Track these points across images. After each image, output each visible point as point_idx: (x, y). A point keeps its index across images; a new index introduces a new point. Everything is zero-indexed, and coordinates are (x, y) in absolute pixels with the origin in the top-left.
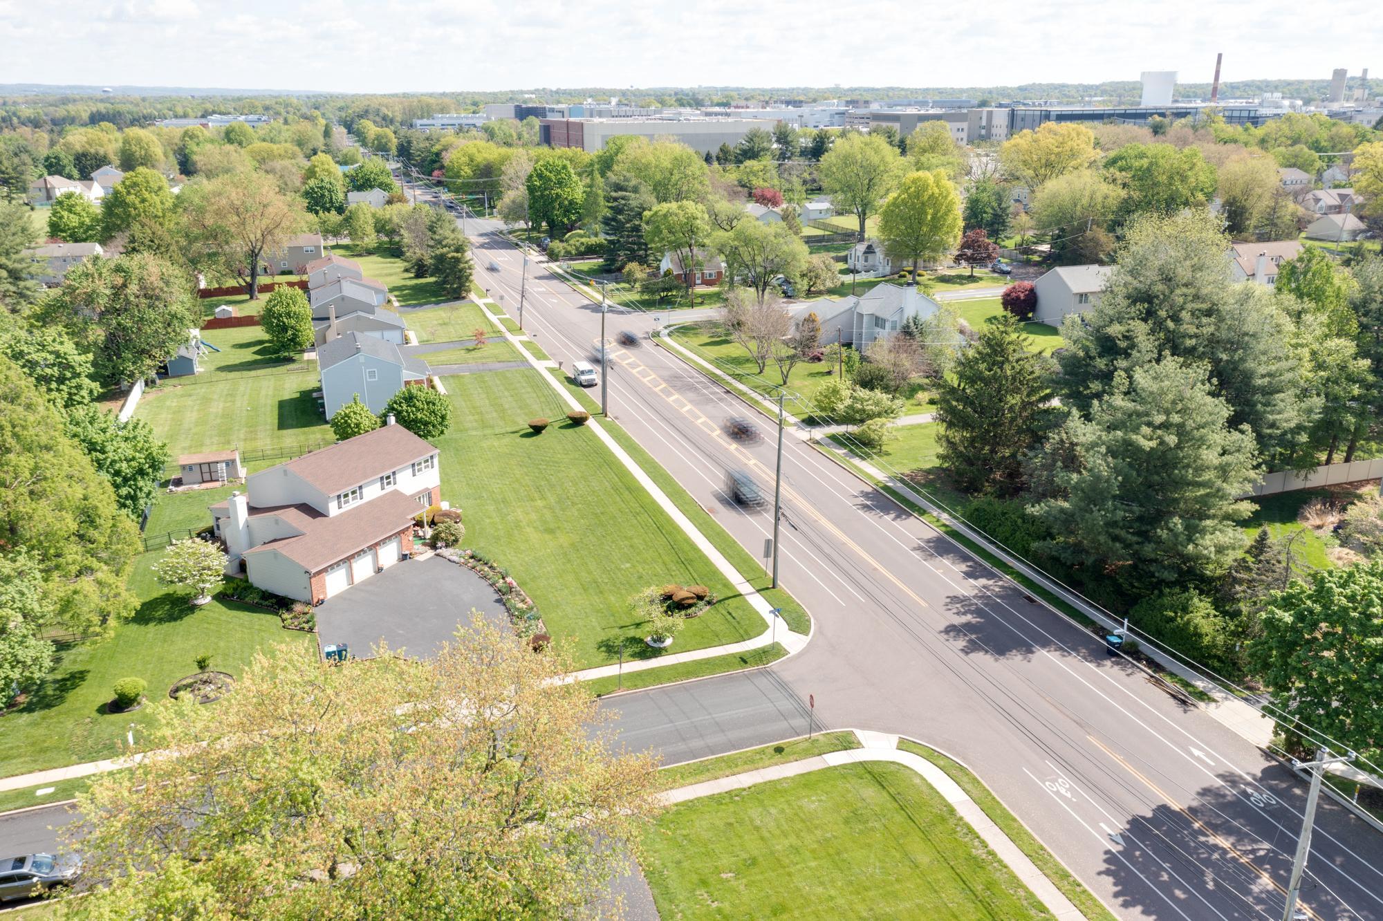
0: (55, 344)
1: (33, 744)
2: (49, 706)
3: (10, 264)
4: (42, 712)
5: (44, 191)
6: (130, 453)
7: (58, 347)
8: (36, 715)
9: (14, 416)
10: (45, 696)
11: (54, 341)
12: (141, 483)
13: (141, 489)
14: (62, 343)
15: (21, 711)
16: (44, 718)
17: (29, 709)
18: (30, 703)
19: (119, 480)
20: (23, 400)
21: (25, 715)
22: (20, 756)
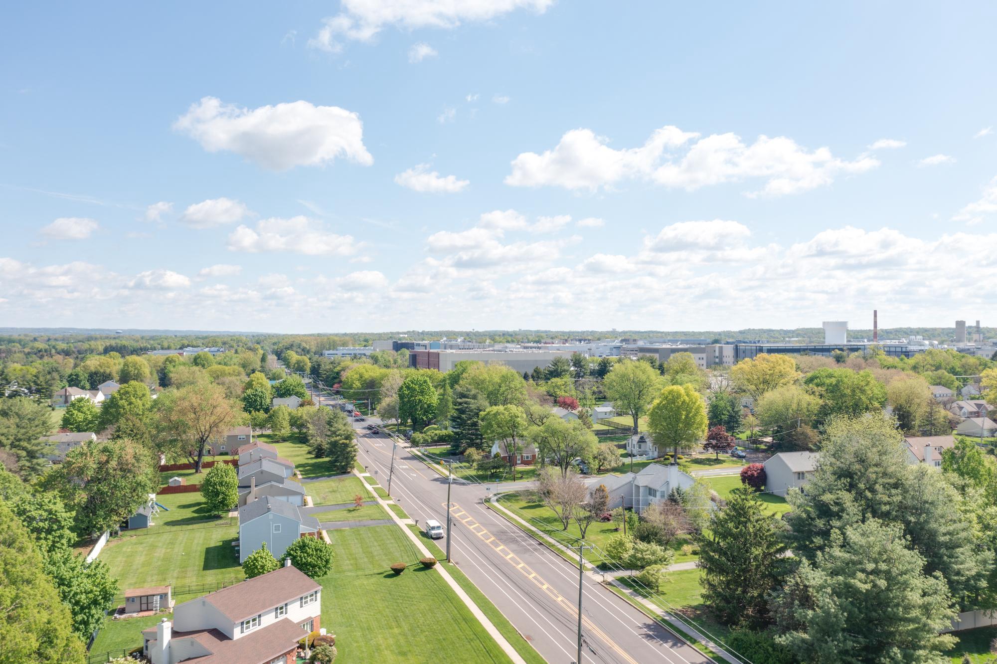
3: (29, 447)
5: (64, 397)
6: (89, 587)
7: (51, 506)
9: (8, 556)
11: (49, 502)
12: (93, 611)
13: (93, 616)
14: (55, 503)
19: (77, 608)
20: (17, 545)
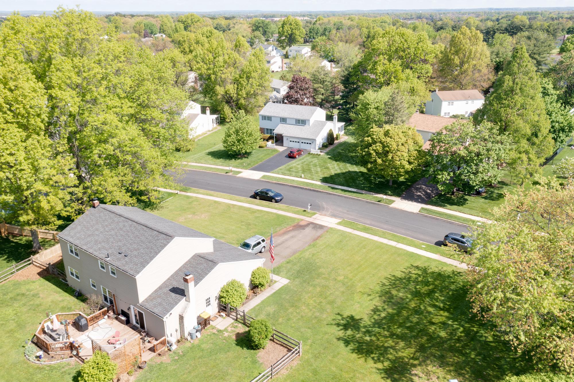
0: (546, 84)
1: (482, 208)
2: (493, 200)
4: (489, 201)
8: (487, 201)
10: (492, 196)
15: (483, 198)
16: (489, 203)
17: (486, 198)
18: (486, 196)
21: (483, 199)
22: (476, 210)
